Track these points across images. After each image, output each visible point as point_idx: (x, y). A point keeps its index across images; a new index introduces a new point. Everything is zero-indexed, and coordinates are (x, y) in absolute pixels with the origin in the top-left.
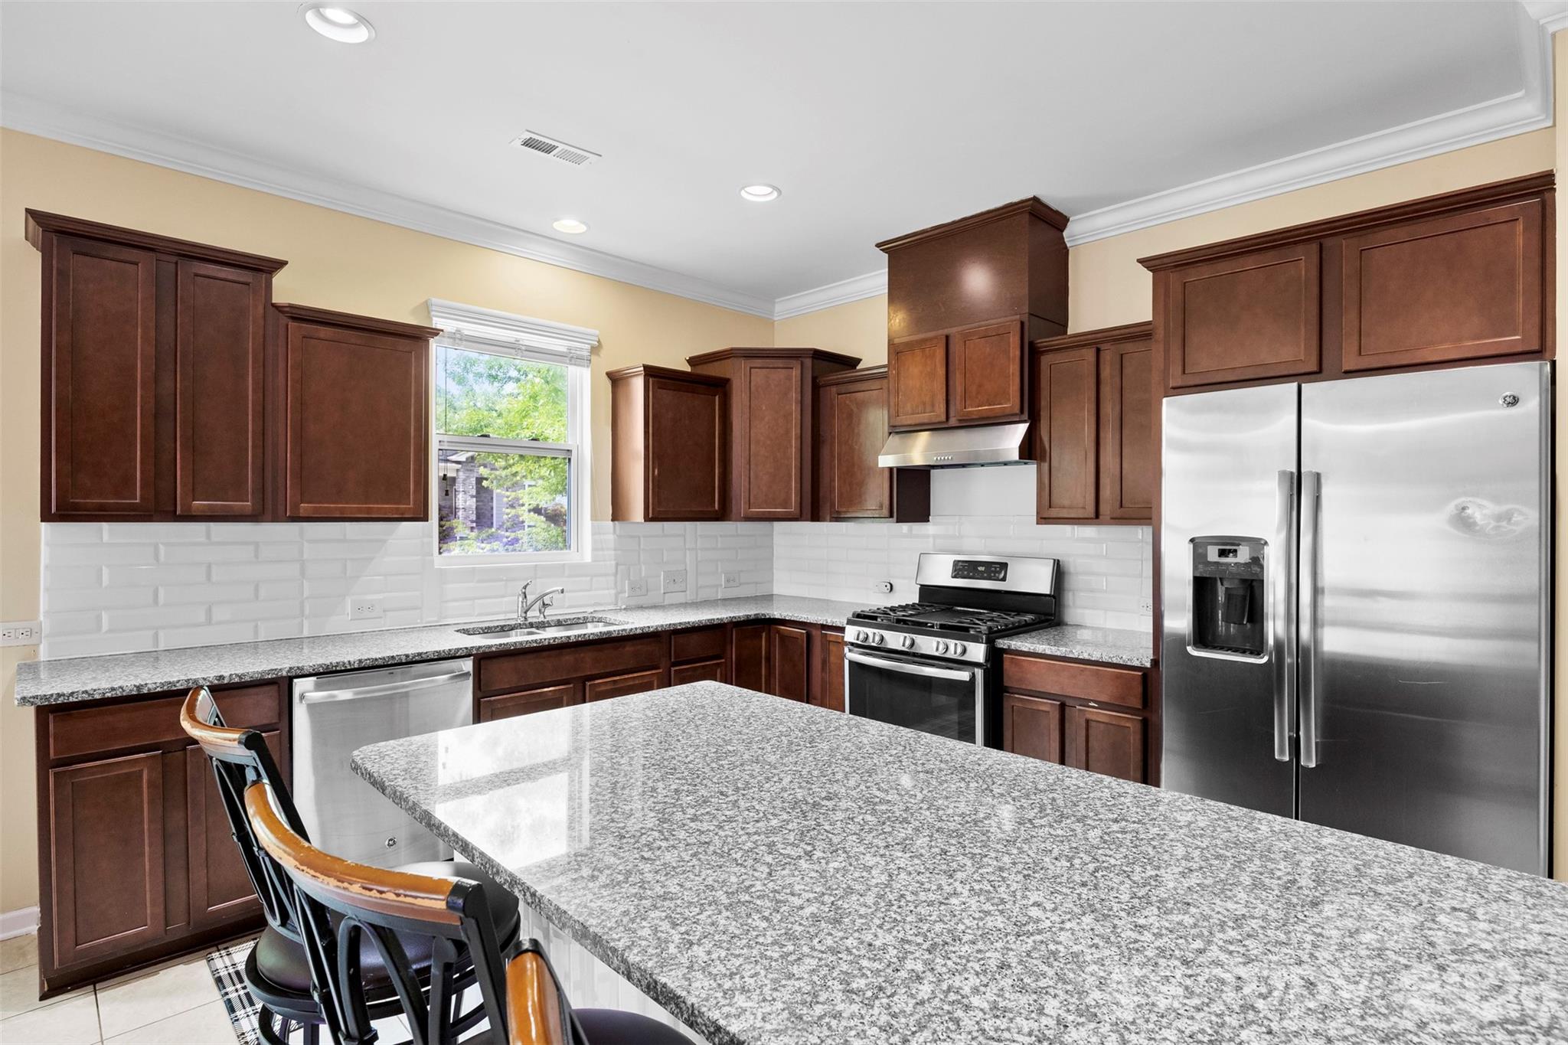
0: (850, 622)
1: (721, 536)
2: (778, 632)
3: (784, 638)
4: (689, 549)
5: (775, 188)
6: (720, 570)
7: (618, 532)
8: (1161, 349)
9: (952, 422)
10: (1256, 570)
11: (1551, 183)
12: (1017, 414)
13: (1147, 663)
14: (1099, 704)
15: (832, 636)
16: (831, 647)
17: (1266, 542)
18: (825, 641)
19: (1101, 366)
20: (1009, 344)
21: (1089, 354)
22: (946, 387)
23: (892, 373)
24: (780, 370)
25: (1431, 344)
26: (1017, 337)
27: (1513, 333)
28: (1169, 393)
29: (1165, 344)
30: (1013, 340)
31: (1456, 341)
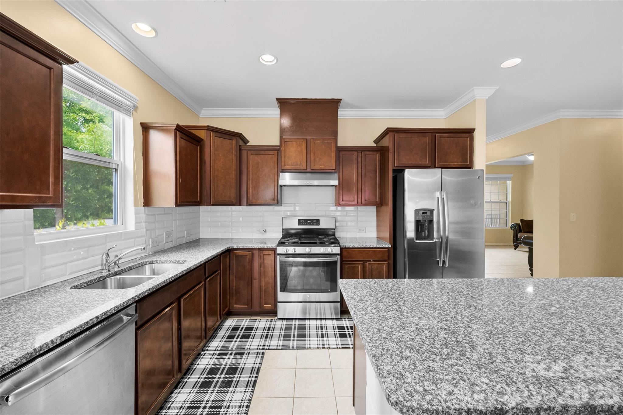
0: (278, 245)
1: (184, 213)
2: (235, 254)
3: (237, 256)
4: (174, 220)
5: (276, 58)
6: (184, 230)
7: (146, 213)
8: (392, 154)
9: (308, 170)
10: (432, 217)
11: (474, 131)
12: (334, 170)
13: (390, 246)
14: (374, 261)
15: (266, 252)
16: (265, 257)
17: (434, 210)
18: (262, 255)
19: (358, 157)
20: (331, 146)
21: (355, 153)
22: (306, 157)
23: (283, 149)
24: (227, 140)
25: (453, 163)
26: (335, 144)
27: (467, 163)
28: (395, 168)
29: (394, 153)
30: (333, 145)
31: (458, 163)
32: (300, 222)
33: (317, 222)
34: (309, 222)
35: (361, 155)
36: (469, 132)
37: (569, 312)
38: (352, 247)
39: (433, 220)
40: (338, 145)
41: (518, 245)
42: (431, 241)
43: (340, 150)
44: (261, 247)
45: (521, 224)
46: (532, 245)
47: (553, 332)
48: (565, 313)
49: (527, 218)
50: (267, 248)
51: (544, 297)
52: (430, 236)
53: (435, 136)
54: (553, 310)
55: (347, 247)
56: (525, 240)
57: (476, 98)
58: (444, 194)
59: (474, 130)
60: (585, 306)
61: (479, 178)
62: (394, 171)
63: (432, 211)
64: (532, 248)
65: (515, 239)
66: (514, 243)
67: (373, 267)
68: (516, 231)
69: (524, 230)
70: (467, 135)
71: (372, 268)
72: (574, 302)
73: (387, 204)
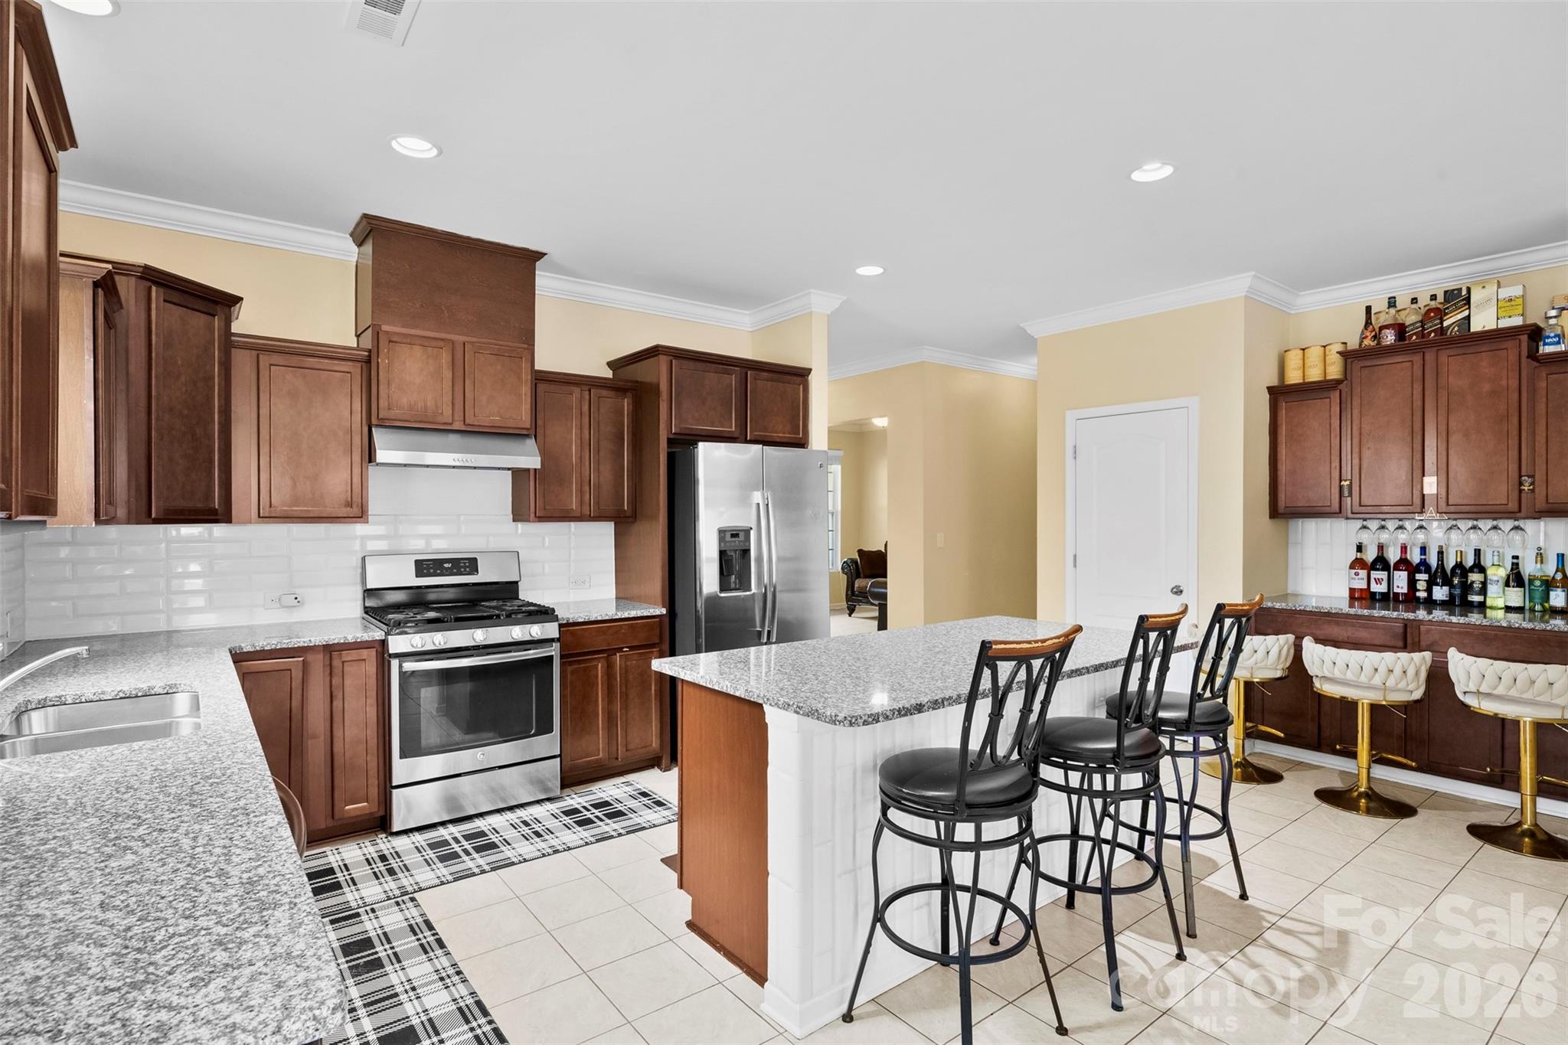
2: (248, 669)
8: (665, 405)
9: (458, 426)
10: (747, 544)
11: (809, 373)
12: (527, 429)
13: (664, 611)
14: (631, 648)
15: (347, 656)
16: (347, 668)
17: (751, 528)
18: (336, 663)
19: (583, 403)
20: (521, 368)
21: (576, 391)
22: (453, 390)
23: (383, 361)
24: (199, 314)
25: (776, 433)
26: (529, 365)
27: (799, 434)
28: (672, 436)
29: (669, 403)
30: (525, 365)
31: (784, 433)
32: (423, 567)
33: (471, 565)
34: (446, 565)
35: (587, 397)
36: (801, 375)
37: (952, 649)
38: (582, 620)
39: (749, 550)
40: (537, 367)
41: (855, 606)
42: (748, 593)
43: (542, 378)
44: (336, 642)
45: (859, 560)
46: (885, 599)
47: (942, 663)
48: (948, 650)
49: (874, 546)
50: (356, 642)
51: (926, 642)
52: (745, 585)
53: (747, 374)
54: (937, 650)
55: (571, 621)
56: (872, 590)
57: (813, 310)
58: (769, 494)
59: (810, 370)
60: (964, 643)
61: (821, 467)
62: (670, 441)
63: (747, 531)
64: (886, 605)
65: (849, 592)
66: (847, 602)
67: (629, 663)
68: (850, 576)
69: (864, 573)
70: (799, 379)
71: (626, 666)
72: (954, 642)
73: (655, 517)
